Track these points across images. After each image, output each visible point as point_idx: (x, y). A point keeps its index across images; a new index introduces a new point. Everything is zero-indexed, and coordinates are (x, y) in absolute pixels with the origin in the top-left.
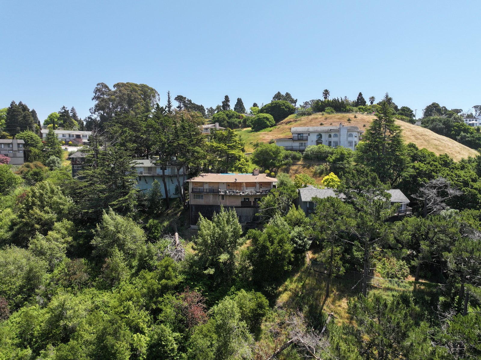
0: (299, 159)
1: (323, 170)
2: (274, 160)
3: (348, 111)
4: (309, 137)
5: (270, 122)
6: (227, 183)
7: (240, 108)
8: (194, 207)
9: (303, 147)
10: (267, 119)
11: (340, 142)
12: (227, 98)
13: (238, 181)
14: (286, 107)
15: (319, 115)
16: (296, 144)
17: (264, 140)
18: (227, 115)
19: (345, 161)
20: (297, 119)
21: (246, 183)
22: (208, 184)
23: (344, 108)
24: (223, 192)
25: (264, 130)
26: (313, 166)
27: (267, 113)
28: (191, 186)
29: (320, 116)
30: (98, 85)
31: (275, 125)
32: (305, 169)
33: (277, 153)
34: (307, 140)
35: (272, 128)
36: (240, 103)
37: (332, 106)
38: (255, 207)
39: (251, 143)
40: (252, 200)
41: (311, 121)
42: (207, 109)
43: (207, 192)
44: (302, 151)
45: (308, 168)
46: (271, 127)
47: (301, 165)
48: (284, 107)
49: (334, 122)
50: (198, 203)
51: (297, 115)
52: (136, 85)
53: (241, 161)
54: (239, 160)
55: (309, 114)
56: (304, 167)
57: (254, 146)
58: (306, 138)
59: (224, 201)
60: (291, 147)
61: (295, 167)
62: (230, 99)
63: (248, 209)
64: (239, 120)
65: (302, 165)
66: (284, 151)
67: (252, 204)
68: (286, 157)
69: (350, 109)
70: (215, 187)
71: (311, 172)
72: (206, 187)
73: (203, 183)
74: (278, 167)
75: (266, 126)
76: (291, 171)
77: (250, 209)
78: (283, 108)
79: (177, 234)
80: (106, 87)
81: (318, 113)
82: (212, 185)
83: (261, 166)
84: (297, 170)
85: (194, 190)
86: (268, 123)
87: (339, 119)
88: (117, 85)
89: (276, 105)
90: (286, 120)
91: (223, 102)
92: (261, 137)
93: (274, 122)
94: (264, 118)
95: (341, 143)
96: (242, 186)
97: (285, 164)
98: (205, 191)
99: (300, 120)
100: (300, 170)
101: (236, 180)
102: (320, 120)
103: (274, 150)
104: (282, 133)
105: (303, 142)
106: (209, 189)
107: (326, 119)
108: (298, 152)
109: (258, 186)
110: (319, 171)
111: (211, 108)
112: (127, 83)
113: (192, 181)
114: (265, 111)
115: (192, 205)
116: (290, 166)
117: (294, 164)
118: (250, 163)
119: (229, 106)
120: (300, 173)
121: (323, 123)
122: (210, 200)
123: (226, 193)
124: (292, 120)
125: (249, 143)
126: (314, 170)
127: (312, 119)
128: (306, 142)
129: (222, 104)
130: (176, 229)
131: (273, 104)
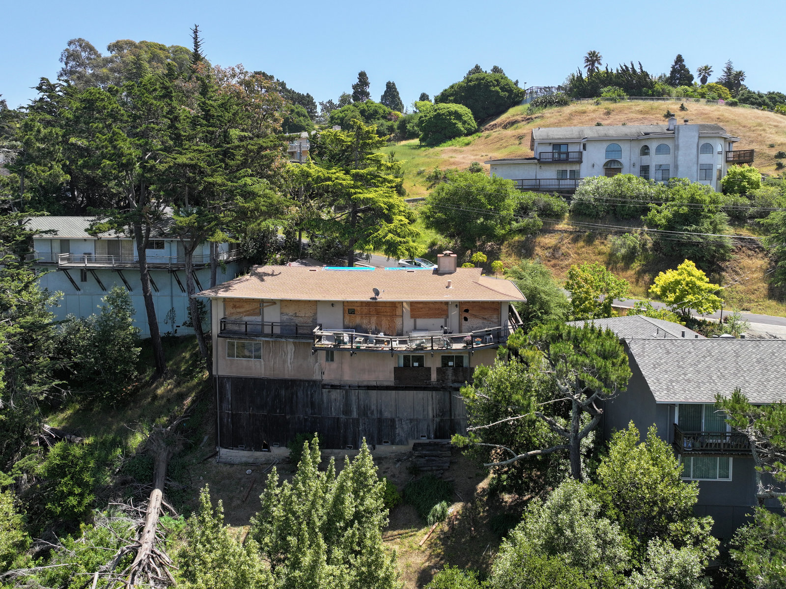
0: (558, 217)
1: (634, 248)
2: (487, 217)
3: (660, 95)
4: (584, 153)
5: (464, 122)
6: (344, 303)
7: (393, 102)
8: (228, 386)
9: (568, 182)
10: (458, 116)
11: (676, 167)
12: (362, 76)
13: (383, 297)
14: (503, 89)
15: (587, 105)
16: (549, 174)
17: (454, 163)
18: (362, 112)
19: (706, 224)
20: (533, 116)
21: (412, 304)
22: (277, 307)
23: (650, 88)
24: (328, 338)
25: (450, 143)
26: (604, 235)
27: (456, 101)
28: (217, 314)
29: (594, 107)
30: (70, 43)
31: (476, 131)
32: (581, 243)
33: (498, 197)
34: (580, 161)
35: (469, 138)
36: (391, 92)
37: (619, 85)
38: (444, 389)
39: (419, 173)
40: (433, 364)
41: (569, 119)
42: (321, 104)
43: (272, 335)
44: (567, 194)
45: (590, 241)
46: (466, 135)
47: (566, 231)
48: (497, 88)
49: (631, 120)
50: (244, 373)
51: (532, 105)
52: (162, 48)
53: (396, 222)
54: (389, 220)
55: (562, 103)
56: (575, 240)
57: (429, 179)
58: (576, 155)
59: (334, 365)
60: (533, 182)
61: (549, 240)
62: (369, 80)
63: (421, 394)
64: (389, 123)
65: (571, 233)
66: (518, 194)
67: (434, 376)
68: (523, 210)
69: (663, 90)
70: (304, 316)
71: (600, 253)
72: (272, 316)
73: (261, 303)
74: (501, 240)
75: (456, 134)
76: (538, 250)
77: (427, 394)
78: (498, 92)
79: (157, 494)
80: (91, 49)
81: (585, 101)
82: (290, 311)
83: (452, 236)
84: (556, 249)
85: (230, 327)
86: (460, 125)
87: (641, 112)
88: (116, 47)
89: (479, 84)
90: (503, 118)
91: (355, 87)
92: (445, 157)
93: (474, 124)
94: (450, 113)
95: (680, 169)
96: (398, 312)
97: (521, 231)
98: (267, 330)
99: (542, 117)
100: (564, 249)
101: (377, 292)
102: (593, 115)
103: (490, 188)
104: (499, 149)
105: (568, 168)
106: (282, 325)
107: (608, 113)
108: (557, 194)
109: (454, 313)
110: (623, 251)
111: (330, 102)
112: (142, 42)
113: (222, 294)
114: (452, 98)
115: (222, 378)
116: (534, 234)
117: (546, 230)
118: (418, 227)
119: (367, 94)
120: (566, 255)
121: (603, 122)
122: (284, 362)
123: (339, 340)
124: (519, 118)
125: (415, 171)
126: (606, 248)
127: (571, 114)
128: (575, 167)
129: (351, 92)
130: (162, 469)
131: (470, 81)
